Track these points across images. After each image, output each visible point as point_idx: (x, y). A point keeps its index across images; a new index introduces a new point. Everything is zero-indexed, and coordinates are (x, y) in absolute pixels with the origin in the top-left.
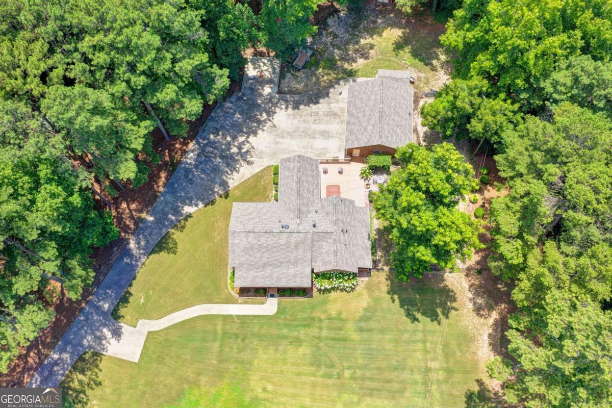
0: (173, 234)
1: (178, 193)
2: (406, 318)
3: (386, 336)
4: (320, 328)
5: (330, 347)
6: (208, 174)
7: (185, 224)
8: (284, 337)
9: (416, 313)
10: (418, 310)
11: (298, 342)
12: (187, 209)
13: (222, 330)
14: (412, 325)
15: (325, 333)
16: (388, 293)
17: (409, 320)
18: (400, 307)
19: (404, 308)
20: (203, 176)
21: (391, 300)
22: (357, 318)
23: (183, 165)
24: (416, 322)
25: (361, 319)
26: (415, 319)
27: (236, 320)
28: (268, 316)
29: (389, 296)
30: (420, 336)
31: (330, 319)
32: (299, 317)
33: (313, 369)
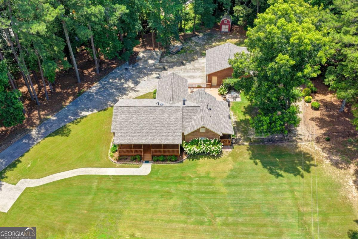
0: (70, 126)
1: (80, 105)
2: (270, 175)
3: (254, 189)
4: (190, 184)
5: (201, 198)
6: (105, 97)
7: (80, 120)
8: (156, 191)
9: (279, 171)
10: (281, 169)
11: (168, 195)
12: (84, 113)
13: (97, 187)
14: (277, 180)
15: (194, 188)
16: (251, 159)
17: (273, 176)
18: (263, 168)
19: (267, 168)
20: (101, 97)
21: (254, 164)
22: (224, 176)
23: (87, 93)
24: (280, 178)
25: (229, 177)
26: (278, 175)
27: (112, 179)
28: (142, 176)
29: (252, 161)
30: (286, 187)
31: (199, 177)
32: (170, 177)
33: (184, 217)
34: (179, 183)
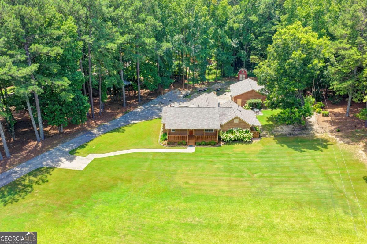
0: (123, 128)
1: (130, 118)
2: (295, 151)
4: (229, 157)
5: (239, 164)
7: (132, 125)
8: (201, 161)
10: (303, 148)
11: (212, 163)
12: (134, 122)
13: (152, 158)
15: (233, 159)
16: (277, 144)
17: (298, 152)
18: (289, 148)
19: (292, 148)
21: (281, 146)
22: (257, 153)
23: (134, 112)
25: (260, 153)
26: (302, 151)
27: (164, 155)
28: (188, 153)
30: (309, 157)
31: (236, 154)
32: (212, 153)
33: (227, 174)
34: (220, 157)
